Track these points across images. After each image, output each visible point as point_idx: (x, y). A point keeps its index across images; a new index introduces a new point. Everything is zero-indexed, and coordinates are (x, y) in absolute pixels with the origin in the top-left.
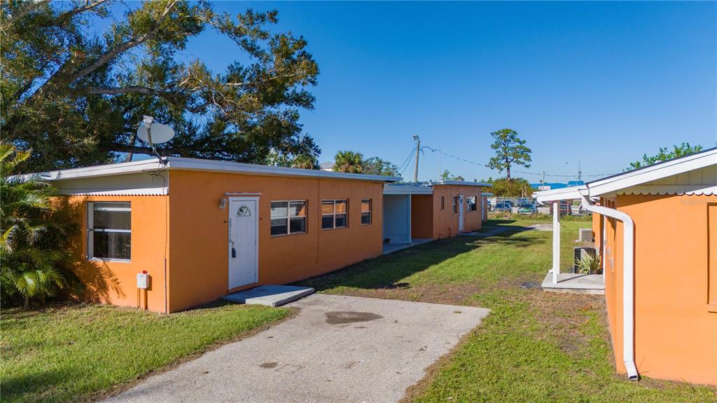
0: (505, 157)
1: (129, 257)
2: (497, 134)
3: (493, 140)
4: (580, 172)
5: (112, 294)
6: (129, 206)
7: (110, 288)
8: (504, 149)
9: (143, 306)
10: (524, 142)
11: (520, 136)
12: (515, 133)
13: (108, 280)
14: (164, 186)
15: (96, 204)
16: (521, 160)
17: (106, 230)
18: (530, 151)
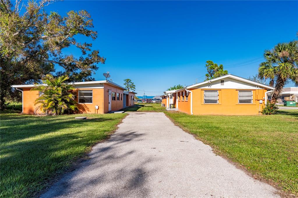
0: (128, 88)
1: (92, 102)
2: (125, 80)
3: (124, 82)
4: (144, 93)
5: (87, 111)
6: (92, 91)
7: (86, 110)
8: (128, 85)
9: (96, 113)
10: (133, 83)
11: (132, 81)
12: (130, 80)
13: (85, 108)
14: (103, 86)
15: (80, 91)
16: (133, 89)
17: (84, 97)
18: (135, 86)
